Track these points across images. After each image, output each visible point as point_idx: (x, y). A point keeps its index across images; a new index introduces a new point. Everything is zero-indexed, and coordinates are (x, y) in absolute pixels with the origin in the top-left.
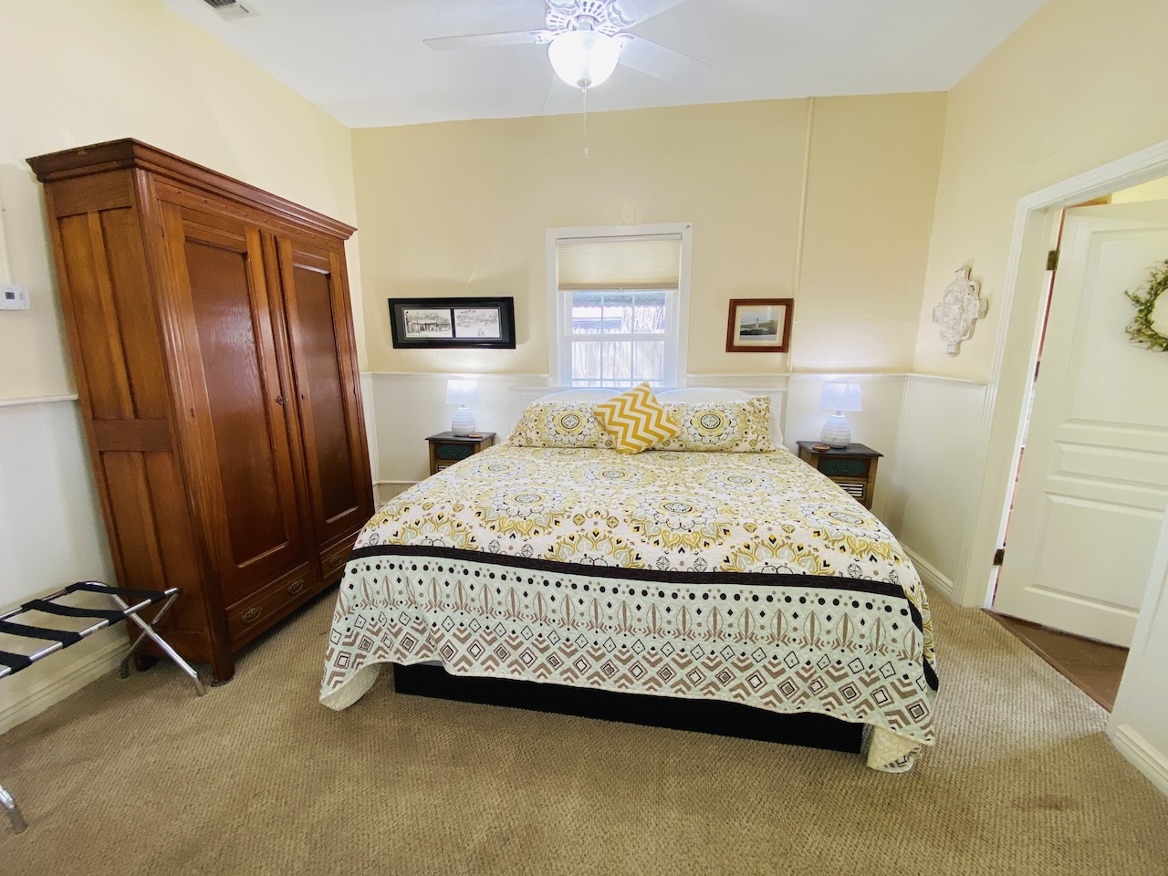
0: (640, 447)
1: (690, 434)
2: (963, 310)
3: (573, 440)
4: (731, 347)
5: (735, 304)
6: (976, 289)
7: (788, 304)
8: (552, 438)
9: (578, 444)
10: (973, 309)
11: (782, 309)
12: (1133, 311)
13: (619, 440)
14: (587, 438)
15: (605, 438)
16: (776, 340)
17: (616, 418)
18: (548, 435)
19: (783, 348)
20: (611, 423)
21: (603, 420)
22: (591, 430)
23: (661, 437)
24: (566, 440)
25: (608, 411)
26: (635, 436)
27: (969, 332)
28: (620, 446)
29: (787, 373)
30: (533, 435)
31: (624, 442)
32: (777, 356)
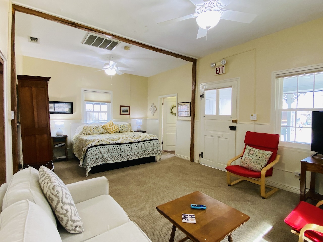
0: (114, 132)
1: (121, 129)
2: (154, 109)
3: (99, 132)
4: (120, 114)
5: (121, 106)
6: (155, 106)
7: (129, 107)
8: (94, 132)
9: (100, 133)
10: (155, 109)
11: (128, 108)
12: (171, 110)
13: (110, 131)
14: (102, 132)
15: (106, 131)
16: (128, 113)
17: (108, 127)
18: (93, 132)
19: (129, 114)
20: (107, 128)
21: (105, 128)
22: (103, 130)
23: (117, 130)
24: (97, 132)
25: (106, 126)
26: (113, 130)
27: (155, 112)
28: (110, 132)
29: (130, 119)
30: (90, 132)
31: (111, 131)
32: (128, 116)
